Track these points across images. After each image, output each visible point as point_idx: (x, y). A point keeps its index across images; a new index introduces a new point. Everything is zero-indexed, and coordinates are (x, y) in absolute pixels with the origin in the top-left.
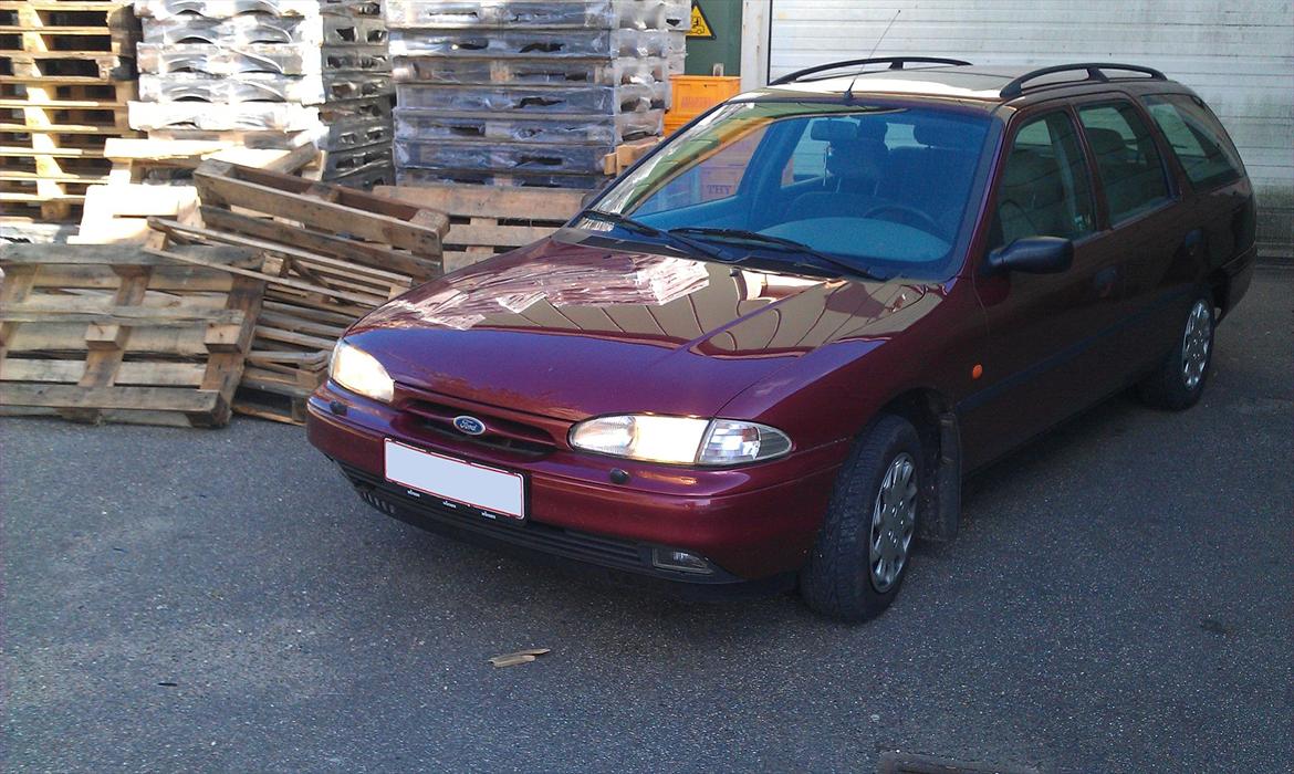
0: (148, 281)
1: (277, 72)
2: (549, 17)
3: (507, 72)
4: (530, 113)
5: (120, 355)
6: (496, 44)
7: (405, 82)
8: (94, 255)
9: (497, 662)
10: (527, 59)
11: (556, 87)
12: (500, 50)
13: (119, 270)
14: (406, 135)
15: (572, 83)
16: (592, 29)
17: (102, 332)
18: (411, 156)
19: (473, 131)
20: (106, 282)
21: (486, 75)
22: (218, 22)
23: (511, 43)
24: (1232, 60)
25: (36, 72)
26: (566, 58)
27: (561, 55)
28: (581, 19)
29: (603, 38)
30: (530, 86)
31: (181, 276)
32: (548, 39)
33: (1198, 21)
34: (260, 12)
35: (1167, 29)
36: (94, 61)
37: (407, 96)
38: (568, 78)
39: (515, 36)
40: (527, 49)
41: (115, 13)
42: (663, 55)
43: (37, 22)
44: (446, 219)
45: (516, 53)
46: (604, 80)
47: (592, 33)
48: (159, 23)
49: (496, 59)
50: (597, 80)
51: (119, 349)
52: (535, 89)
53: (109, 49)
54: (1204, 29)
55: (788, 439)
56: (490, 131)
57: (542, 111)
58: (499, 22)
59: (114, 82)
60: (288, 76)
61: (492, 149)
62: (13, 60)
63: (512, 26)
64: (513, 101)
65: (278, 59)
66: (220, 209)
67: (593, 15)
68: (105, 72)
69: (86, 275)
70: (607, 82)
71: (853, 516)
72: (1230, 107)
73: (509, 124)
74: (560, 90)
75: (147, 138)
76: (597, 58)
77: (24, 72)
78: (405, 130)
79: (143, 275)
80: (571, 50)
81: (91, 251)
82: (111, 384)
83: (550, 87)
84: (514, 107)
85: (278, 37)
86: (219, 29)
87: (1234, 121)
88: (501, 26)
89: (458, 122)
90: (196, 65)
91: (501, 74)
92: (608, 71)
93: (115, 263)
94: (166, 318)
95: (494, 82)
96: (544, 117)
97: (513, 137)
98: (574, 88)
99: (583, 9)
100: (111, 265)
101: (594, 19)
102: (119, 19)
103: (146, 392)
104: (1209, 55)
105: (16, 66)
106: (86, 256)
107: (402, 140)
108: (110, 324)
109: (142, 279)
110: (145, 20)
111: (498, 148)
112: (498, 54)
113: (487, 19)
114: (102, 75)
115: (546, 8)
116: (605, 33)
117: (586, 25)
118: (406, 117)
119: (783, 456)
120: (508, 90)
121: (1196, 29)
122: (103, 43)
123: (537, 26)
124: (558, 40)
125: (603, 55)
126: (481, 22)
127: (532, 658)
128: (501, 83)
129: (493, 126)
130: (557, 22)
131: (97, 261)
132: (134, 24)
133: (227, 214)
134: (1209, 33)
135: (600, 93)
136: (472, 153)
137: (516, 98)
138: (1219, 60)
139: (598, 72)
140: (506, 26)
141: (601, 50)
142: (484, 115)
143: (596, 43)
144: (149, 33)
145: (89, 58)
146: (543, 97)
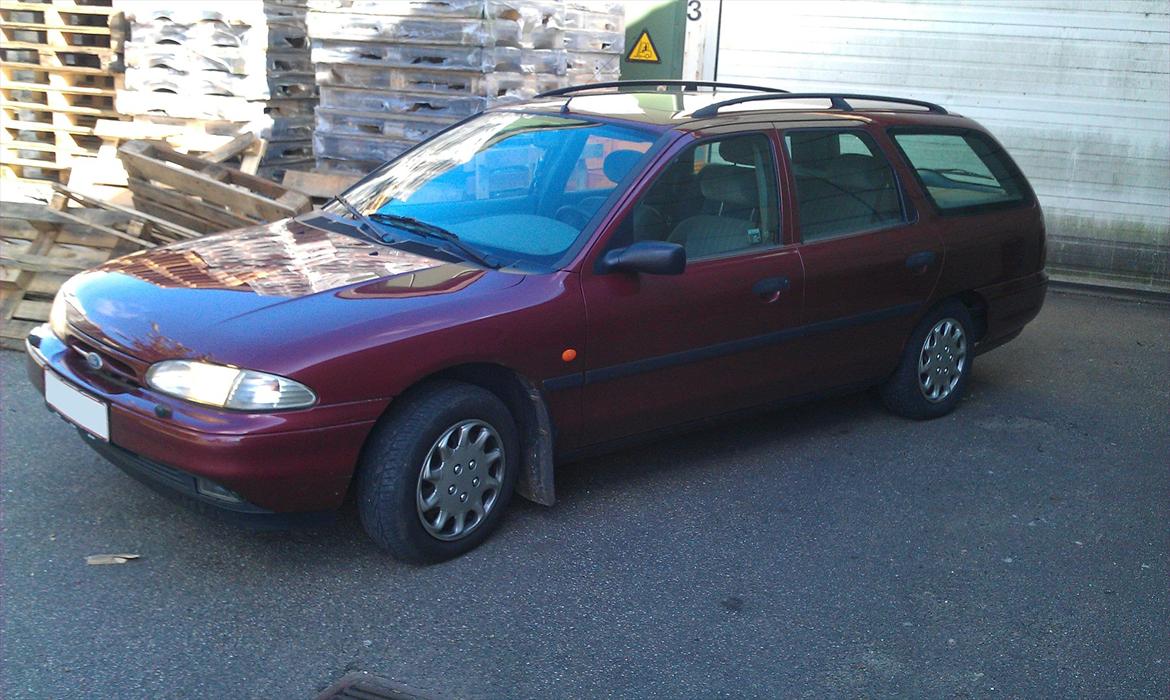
0: (57, 236)
1: (227, 71)
2: (434, 34)
3: (403, 80)
4: (420, 116)
5: (21, 294)
6: (392, 55)
7: (325, 84)
8: (16, 212)
9: (91, 560)
10: (420, 69)
11: (441, 94)
12: (396, 60)
13: (36, 224)
14: (323, 129)
15: (456, 92)
16: (467, 46)
17: (7, 274)
18: (326, 147)
19: (375, 129)
20: (27, 234)
21: (385, 82)
22: (186, 28)
23: (405, 56)
24: (1141, 105)
25: (56, 63)
26: (447, 70)
27: (442, 68)
28: (460, 36)
29: (476, 54)
30: (421, 94)
31: (82, 234)
32: (432, 53)
33: (1108, 67)
34: (217, 21)
35: (1078, 73)
36: (97, 55)
37: (327, 97)
38: (450, 87)
39: (408, 50)
40: (417, 61)
41: (114, 17)
42: (559, 73)
43: (60, 23)
44: (307, 200)
45: (408, 64)
46: (478, 91)
47: (467, 49)
48: (143, 26)
49: (393, 68)
50: (473, 90)
51: (20, 289)
52: (424, 96)
53: (108, 45)
54: (1115, 75)
55: (311, 394)
56: (388, 129)
57: (430, 114)
58: (394, 36)
59: (113, 74)
60: (236, 75)
61: (387, 145)
62: (40, 52)
63: (405, 40)
64: (408, 105)
65: (228, 60)
66: (141, 181)
67: (468, 34)
68: (105, 64)
69: (14, 227)
70: (481, 92)
71: (394, 468)
72: (1137, 148)
73: (402, 125)
74: (444, 97)
75: (132, 120)
76: (471, 71)
77: (47, 62)
78: (323, 125)
79: (53, 230)
80: (452, 64)
81: (16, 208)
82: (8, 317)
83: (436, 94)
84: (408, 110)
85: (232, 42)
86: (187, 33)
87: (1140, 163)
88: (396, 40)
89: (363, 120)
90: (167, 62)
91: (399, 82)
92: (482, 83)
93: (32, 219)
94: (56, 266)
95: (393, 87)
96: (429, 120)
97: (405, 136)
98: (455, 96)
99: (461, 28)
100: (29, 221)
101: (469, 37)
102: (117, 22)
103: (24, 325)
104: (1118, 99)
105: (42, 57)
106: (12, 212)
107: (321, 133)
108: (15, 268)
109: (52, 234)
110: (132, 23)
111: (393, 145)
112: (395, 64)
113: (385, 34)
114: (103, 67)
115: (431, 26)
116: (478, 49)
117: (463, 42)
118: (324, 115)
119: (308, 407)
120: (404, 95)
121: (1106, 74)
122: (104, 41)
123: (424, 41)
124: (441, 54)
125: (476, 68)
126: (380, 36)
127: (124, 561)
128: (398, 89)
129: (391, 126)
130: (441, 39)
131: (18, 216)
132: (126, 27)
133: (145, 186)
134: (1119, 79)
135: (476, 102)
136: (372, 147)
137: (410, 102)
138: (1126, 104)
139: (474, 83)
140: (401, 40)
141: (474, 64)
142: (384, 116)
143: (470, 58)
144: (135, 34)
145: (94, 53)
146: (432, 104)
